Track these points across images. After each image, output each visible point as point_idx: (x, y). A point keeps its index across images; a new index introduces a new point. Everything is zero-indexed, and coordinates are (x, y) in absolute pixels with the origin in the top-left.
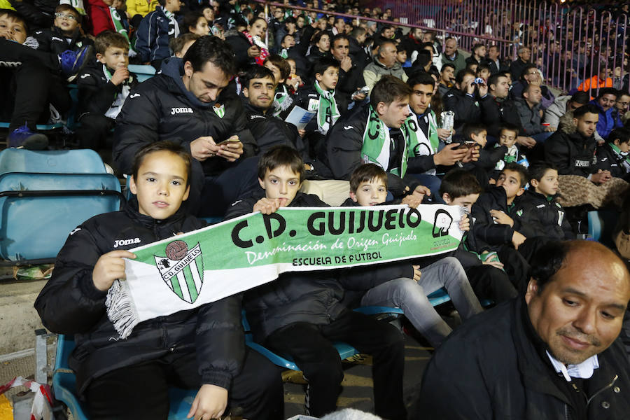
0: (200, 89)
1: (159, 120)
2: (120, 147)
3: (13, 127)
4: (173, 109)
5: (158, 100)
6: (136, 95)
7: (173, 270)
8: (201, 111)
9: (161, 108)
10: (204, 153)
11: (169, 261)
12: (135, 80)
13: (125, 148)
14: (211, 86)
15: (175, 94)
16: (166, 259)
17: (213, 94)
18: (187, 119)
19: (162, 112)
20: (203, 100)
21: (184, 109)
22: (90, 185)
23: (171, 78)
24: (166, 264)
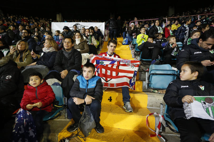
0: (205, 46)
1: (190, 56)
2: (178, 63)
3: (152, 60)
4: (195, 53)
5: (190, 51)
6: (183, 50)
7: (207, 106)
8: (204, 52)
9: (191, 52)
10: (206, 64)
11: (206, 103)
12: (178, 46)
13: (180, 64)
14: (210, 44)
15: (195, 49)
16: (205, 102)
17: (210, 47)
18: (200, 55)
19: (191, 53)
20: (206, 49)
21: (198, 52)
22: (169, 73)
23: (194, 44)
24: (205, 103)
